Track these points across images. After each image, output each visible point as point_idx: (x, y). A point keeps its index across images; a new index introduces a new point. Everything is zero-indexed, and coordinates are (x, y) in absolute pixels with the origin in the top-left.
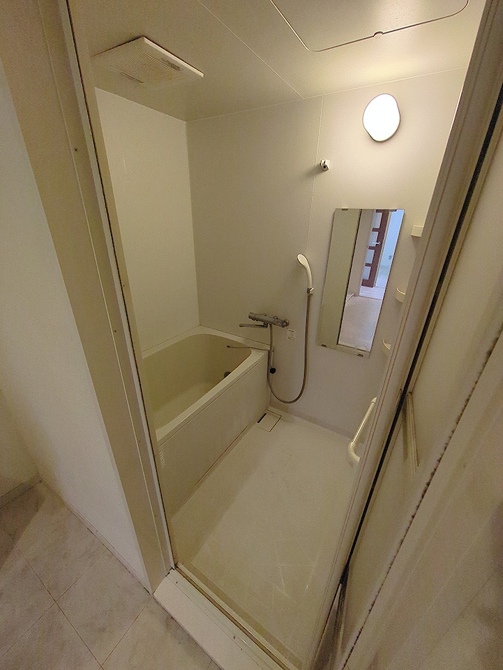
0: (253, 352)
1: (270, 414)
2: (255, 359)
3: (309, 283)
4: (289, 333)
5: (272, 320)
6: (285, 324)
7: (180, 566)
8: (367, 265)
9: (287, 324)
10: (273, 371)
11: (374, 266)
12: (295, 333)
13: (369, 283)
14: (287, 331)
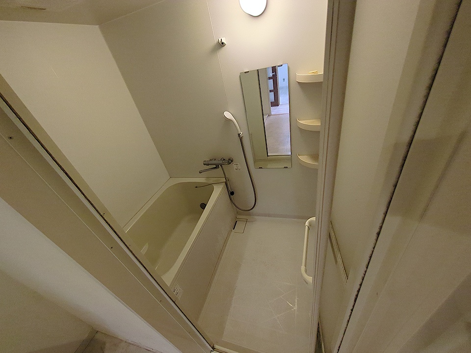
0: (215, 186)
1: (240, 221)
2: (218, 191)
3: (237, 130)
4: (235, 167)
5: (221, 162)
6: (230, 161)
7: (216, 347)
8: (271, 91)
9: (232, 161)
10: (232, 193)
11: (275, 90)
12: (239, 164)
13: (276, 103)
14: (233, 166)
